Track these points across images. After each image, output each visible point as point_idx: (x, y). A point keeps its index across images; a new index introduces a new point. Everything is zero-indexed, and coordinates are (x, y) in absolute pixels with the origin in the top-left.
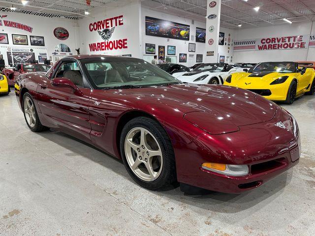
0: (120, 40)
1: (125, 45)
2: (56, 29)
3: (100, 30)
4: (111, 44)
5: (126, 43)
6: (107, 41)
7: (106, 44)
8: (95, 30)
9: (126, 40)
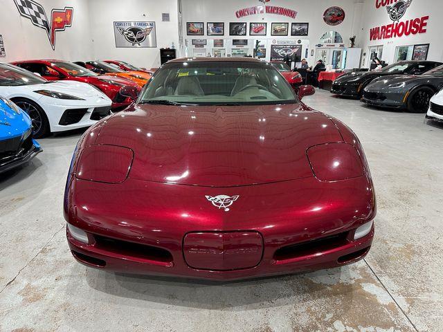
0: (417, 20)
1: (424, 28)
2: (328, 10)
3: (390, 5)
4: (401, 27)
5: (425, 24)
6: (396, 22)
7: (394, 28)
8: (383, 5)
9: (427, 18)
